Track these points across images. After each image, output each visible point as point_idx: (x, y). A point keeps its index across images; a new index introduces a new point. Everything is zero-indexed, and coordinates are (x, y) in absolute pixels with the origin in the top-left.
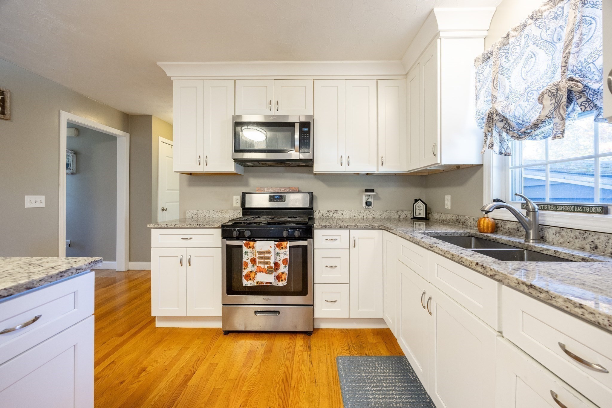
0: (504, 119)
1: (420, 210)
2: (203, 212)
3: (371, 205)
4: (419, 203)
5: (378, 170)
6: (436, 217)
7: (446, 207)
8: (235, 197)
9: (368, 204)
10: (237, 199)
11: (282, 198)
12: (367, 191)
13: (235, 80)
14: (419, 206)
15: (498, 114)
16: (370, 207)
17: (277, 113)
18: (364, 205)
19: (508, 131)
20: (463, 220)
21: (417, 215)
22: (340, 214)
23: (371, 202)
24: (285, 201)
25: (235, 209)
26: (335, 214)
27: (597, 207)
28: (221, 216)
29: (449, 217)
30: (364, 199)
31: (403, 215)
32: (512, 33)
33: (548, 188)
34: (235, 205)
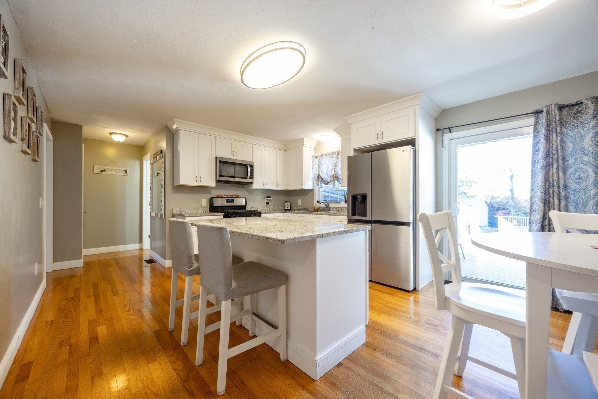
0: (321, 178)
1: (288, 205)
2: (184, 209)
3: (268, 204)
4: (288, 203)
5: (276, 189)
6: (294, 209)
7: (299, 204)
8: (203, 200)
9: (267, 203)
10: (204, 201)
11: (232, 201)
12: (268, 197)
13: (216, 137)
14: (288, 204)
15: (320, 176)
16: (268, 205)
17: (237, 158)
18: (266, 204)
19: (322, 182)
20: (307, 208)
21: (286, 208)
22: (256, 208)
23: (268, 203)
24: (234, 202)
25: (204, 207)
26: (254, 209)
27: (338, 202)
28: (196, 211)
29: (301, 208)
30: (266, 201)
31: (280, 208)
32: (323, 155)
33: (330, 197)
34: (203, 205)
